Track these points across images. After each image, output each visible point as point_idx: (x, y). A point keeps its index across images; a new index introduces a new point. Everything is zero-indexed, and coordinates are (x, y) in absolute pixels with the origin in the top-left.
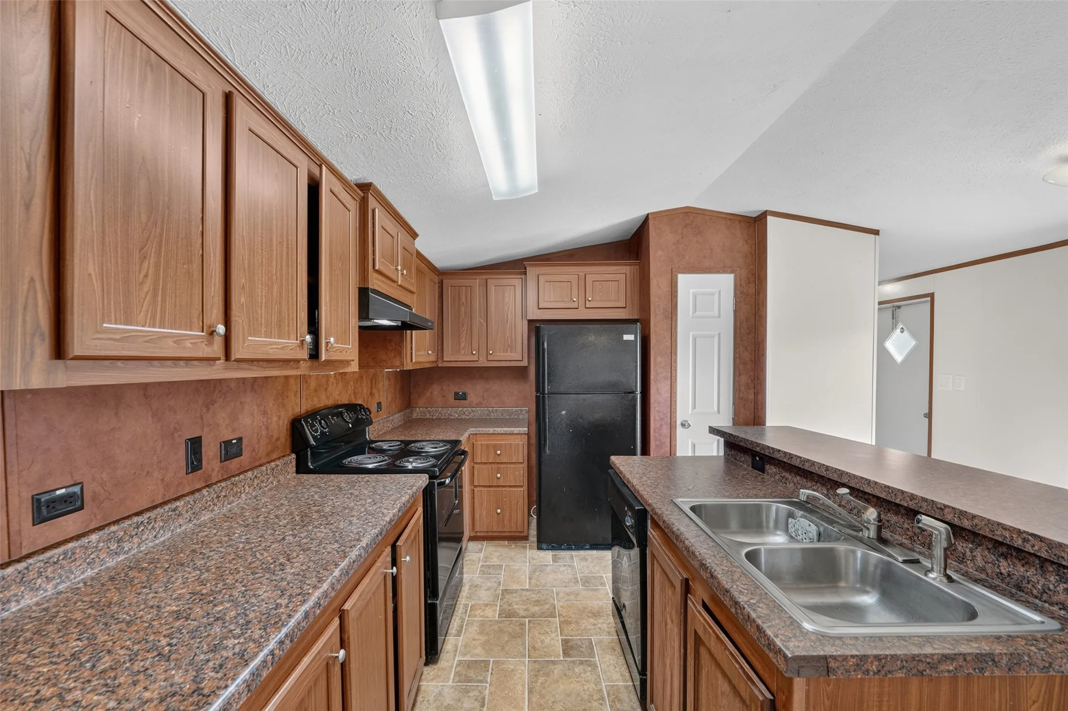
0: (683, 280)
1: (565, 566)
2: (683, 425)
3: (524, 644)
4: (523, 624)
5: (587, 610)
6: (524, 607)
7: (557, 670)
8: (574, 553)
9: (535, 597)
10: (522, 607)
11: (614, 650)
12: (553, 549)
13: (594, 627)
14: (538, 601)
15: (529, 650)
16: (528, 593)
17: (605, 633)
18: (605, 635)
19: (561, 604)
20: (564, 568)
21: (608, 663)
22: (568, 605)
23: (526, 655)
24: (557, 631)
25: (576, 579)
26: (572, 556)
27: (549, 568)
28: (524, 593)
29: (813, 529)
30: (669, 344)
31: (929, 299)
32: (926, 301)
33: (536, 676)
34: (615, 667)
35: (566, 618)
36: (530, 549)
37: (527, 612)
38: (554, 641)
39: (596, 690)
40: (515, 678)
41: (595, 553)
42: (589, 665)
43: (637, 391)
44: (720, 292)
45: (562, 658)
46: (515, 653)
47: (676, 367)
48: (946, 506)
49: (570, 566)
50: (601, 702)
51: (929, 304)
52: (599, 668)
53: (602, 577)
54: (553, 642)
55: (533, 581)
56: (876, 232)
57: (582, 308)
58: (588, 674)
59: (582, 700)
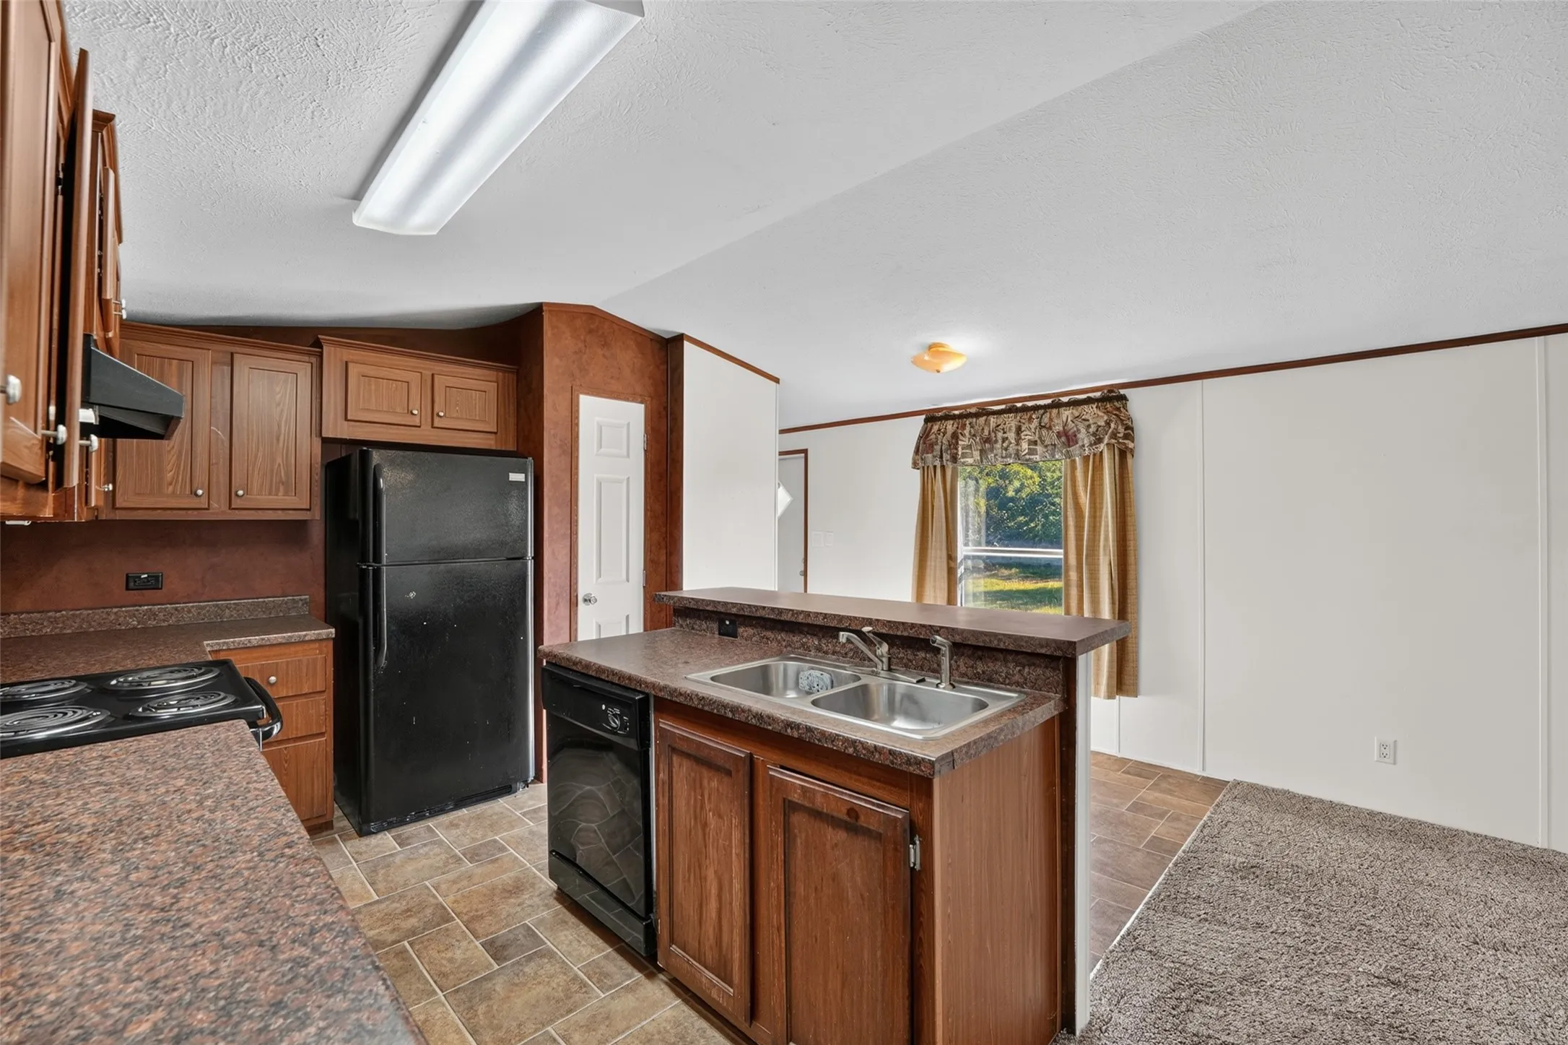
0: (587, 403)
1: (425, 845)
2: (585, 600)
3: (421, 977)
4: (401, 952)
5: (497, 891)
6: (391, 927)
7: (499, 986)
8: (431, 823)
9: (401, 906)
10: (384, 928)
11: (566, 923)
12: (390, 826)
13: (521, 907)
14: (409, 910)
15: (435, 982)
16: (383, 906)
17: (542, 908)
18: (543, 911)
19: (451, 898)
20: (426, 849)
21: (567, 942)
22: (463, 896)
23: (434, 990)
24: (465, 937)
25: (455, 856)
26: (429, 829)
27: (398, 859)
28: (375, 908)
29: (826, 677)
30: (569, 489)
31: (803, 455)
32: (801, 457)
33: (471, 1008)
34: (579, 941)
35: (472, 914)
36: (344, 841)
37: (396, 933)
38: (472, 951)
39: (570, 980)
40: (437, 1028)
41: (464, 812)
42: (542, 957)
43: (527, 555)
44: (629, 424)
45: (496, 967)
46: (414, 997)
47: (577, 521)
48: (941, 628)
49: (434, 843)
50: (584, 990)
51: (803, 460)
52: (559, 953)
53: (495, 841)
54: (469, 954)
55: (381, 886)
56: (777, 380)
57: (426, 427)
58: (548, 966)
59: (557, 1001)
